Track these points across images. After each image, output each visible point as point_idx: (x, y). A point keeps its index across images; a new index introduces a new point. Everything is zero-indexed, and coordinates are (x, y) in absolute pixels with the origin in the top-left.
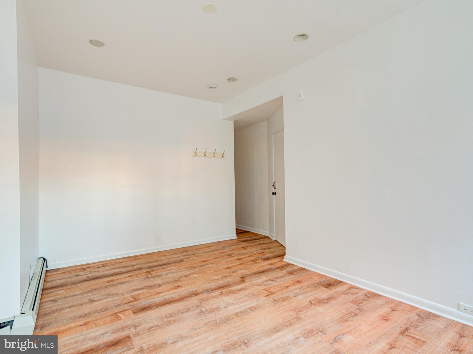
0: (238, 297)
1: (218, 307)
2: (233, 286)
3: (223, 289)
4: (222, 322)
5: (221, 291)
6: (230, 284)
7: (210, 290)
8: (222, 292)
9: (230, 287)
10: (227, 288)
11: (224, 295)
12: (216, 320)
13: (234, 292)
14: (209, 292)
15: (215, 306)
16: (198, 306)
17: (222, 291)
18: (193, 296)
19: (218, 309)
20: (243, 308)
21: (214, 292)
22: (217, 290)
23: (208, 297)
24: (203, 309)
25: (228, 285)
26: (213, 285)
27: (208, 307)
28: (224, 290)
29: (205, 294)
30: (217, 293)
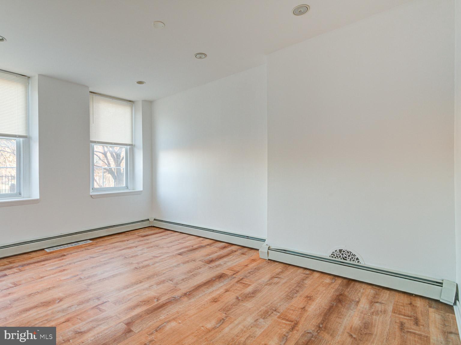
0: (139, 297)
1: (158, 286)
2: (145, 311)
3: (157, 305)
4: (153, 276)
5: (160, 301)
6: (149, 314)
7: (173, 301)
8: (157, 300)
9: (148, 310)
10: (152, 307)
11: (155, 298)
12: (157, 276)
13: (144, 303)
14: (173, 299)
15: (161, 286)
16: (177, 284)
17: (157, 303)
18: (188, 293)
19: (158, 284)
20: (135, 287)
21: (166, 300)
22: (164, 302)
23: (171, 293)
24: (171, 282)
25: (152, 312)
26: (173, 310)
27: (167, 284)
28: (156, 303)
29: (176, 296)
30: (163, 299)
